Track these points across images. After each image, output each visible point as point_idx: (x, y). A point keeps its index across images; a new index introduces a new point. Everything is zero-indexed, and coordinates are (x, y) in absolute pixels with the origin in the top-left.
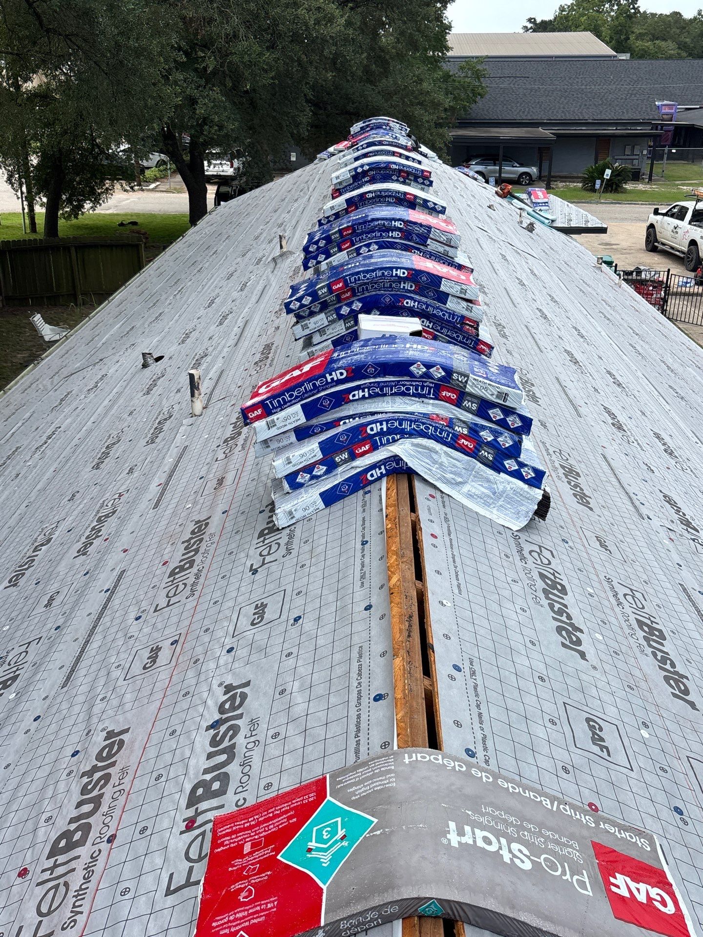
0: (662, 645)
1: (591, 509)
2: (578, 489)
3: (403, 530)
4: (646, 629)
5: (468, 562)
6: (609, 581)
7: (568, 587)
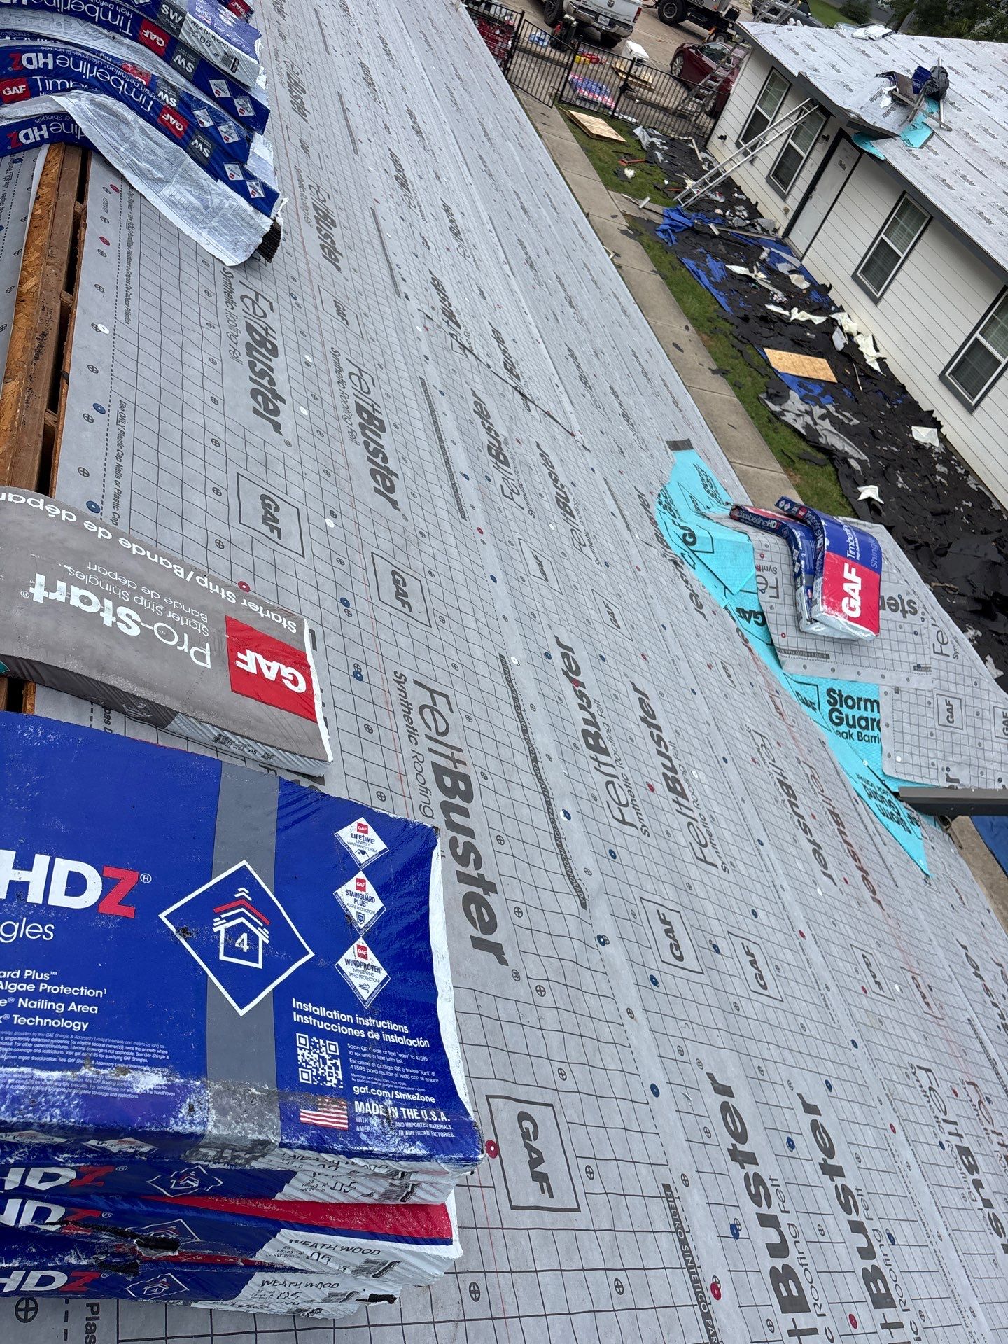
0: (379, 436)
1: (338, 269)
2: (329, 241)
3: (58, 221)
4: (365, 416)
5: (149, 287)
6: (336, 354)
7: (280, 349)
